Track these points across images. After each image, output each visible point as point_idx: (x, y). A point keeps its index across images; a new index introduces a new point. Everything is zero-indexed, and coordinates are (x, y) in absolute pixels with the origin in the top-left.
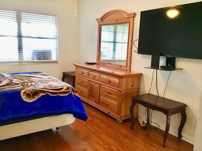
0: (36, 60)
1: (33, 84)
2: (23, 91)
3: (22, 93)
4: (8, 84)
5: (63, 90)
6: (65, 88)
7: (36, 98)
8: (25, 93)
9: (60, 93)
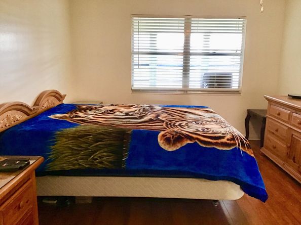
0: (206, 88)
1: (184, 123)
2: (162, 133)
3: (160, 135)
4: (151, 120)
5: (224, 140)
6: (229, 136)
7: (179, 146)
8: (163, 136)
9: (216, 144)
